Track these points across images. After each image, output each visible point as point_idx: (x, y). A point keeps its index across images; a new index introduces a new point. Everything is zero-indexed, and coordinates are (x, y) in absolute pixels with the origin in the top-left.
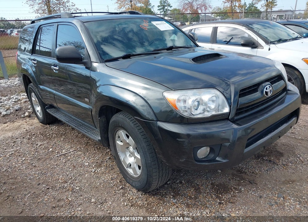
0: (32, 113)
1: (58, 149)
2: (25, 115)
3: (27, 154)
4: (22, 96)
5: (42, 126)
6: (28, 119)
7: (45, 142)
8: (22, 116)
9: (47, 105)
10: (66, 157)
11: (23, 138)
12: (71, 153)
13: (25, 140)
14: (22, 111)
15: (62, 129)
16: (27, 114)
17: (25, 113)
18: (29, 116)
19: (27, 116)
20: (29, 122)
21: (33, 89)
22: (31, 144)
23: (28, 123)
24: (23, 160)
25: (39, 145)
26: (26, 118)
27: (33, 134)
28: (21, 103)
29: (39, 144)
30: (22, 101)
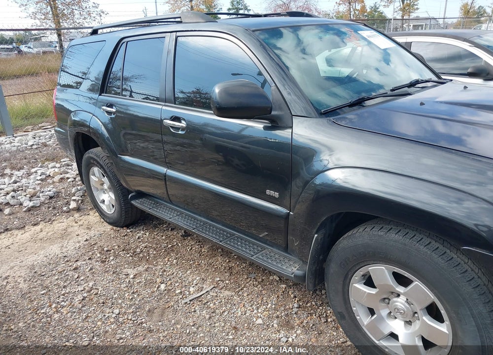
0: (81, 203)
1: (177, 285)
2: (71, 207)
3: (116, 299)
4: (52, 168)
5: (115, 231)
6: (77, 215)
7: (140, 269)
8: (65, 209)
9: (132, 192)
10: (204, 304)
11: (90, 259)
12: (211, 294)
13: (98, 266)
14: (61, 198)
15: (160, 237)
16: (73, 205)
17: (68, 203)
18: (78, 209)
19: (74, 209)
20: (82, 221)
21: (98, 160)
22: (113, 273)
23: (80, 223)
24: (117, 313)
25: (132, 276)
26: (72, 212)
27: (105, 249)
28: (54, 182)
29: (132, 272)
30: (57, 179)
